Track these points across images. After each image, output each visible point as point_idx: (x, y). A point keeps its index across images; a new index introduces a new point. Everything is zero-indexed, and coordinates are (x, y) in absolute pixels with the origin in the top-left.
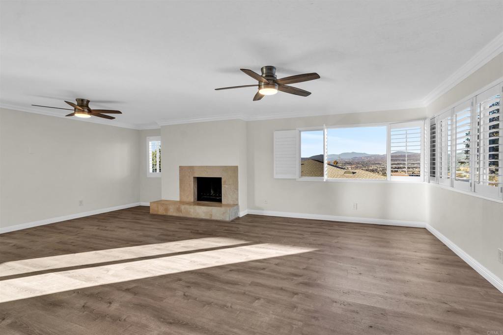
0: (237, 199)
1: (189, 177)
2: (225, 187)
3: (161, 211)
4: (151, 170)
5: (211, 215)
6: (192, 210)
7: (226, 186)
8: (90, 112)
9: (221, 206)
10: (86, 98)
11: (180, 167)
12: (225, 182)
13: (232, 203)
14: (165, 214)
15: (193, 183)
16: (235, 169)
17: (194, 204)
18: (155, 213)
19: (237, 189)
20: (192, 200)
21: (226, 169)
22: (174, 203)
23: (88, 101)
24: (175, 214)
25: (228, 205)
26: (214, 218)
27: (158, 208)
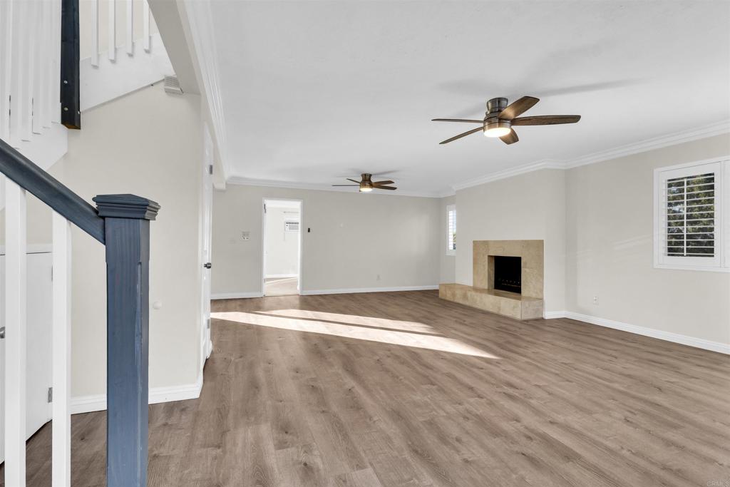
0: (542, 291)
1: (483, 255)
2: (525, 271)
3: (449, 297)
4: (451, 247)
5: (499, 308)
6: (478, 299)
7: (527, 270)
8: (371, 185)
9: (520, 299)
10: (368, 171)
11: (474, 242)
12: (526, 263)
13: (534, 295)
14: (452, 300)
15: (486, 263)
16: (539, 245)
17: (489, 292)
18: (443, 298)
19: (542, 276)
20: (486, 287)
21: (527, 244)
22: (463, 287)
23: (370, 175)
24: (461, 302)
25: (529, 299)
26: (503, 313)
27: (446, 291)
